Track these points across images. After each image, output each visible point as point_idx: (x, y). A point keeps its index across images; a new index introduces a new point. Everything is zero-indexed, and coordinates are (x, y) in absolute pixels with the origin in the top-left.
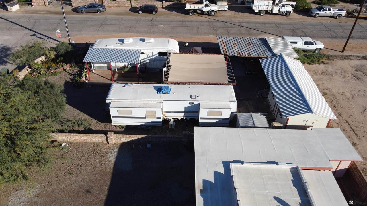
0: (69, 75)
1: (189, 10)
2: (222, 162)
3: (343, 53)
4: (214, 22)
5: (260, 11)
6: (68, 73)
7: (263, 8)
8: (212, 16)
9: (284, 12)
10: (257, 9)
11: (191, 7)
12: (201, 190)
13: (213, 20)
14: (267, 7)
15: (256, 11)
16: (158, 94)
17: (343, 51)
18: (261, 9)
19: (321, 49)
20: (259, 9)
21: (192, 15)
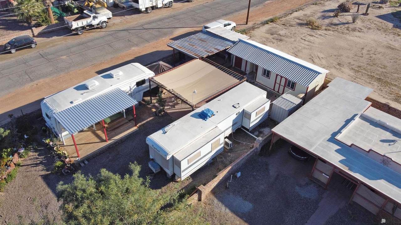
0: (31, 167)
1: (77, 29)
2: (327, 141)
3: (247, 25)
4: (115, 33)
5: (147, 9)
6: (28, 165)
7: (149, 5)
8: (105, 28)
9: (167, 3)
10: (144, 7)
11: (78, 25)
12: (349, 169)
13: (112, 32)
14: (151, 2)
15: (144, 9)
16: (206, 120)
17: (247, 24)
18: (147, 7)
19: (235, 27)
20: (145, 7)
21: (82, 34)
